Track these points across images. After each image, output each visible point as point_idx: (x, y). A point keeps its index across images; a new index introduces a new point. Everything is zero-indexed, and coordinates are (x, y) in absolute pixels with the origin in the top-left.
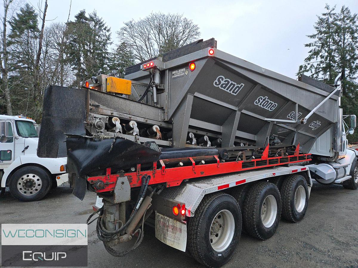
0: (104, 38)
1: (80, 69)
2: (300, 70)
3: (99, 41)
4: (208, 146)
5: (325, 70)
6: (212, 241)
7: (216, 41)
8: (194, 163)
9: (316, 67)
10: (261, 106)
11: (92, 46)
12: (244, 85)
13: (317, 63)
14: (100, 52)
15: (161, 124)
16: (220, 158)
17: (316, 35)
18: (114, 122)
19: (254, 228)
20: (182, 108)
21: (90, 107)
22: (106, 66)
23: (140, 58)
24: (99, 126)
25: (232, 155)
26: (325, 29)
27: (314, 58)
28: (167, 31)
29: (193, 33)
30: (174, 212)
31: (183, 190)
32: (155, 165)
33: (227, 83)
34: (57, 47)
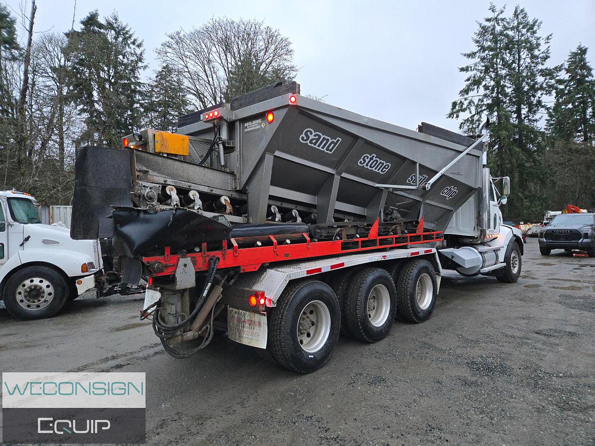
0: (134, 58)
1: (92, 111)
2: (453, 109)
3: (124, 63)
4: (298, 222)
5: (490, 107)
6: (302, 342)
7: (299, 85)
8: (275, 243)
9: (478, 104)
10: (368, 167)
11: (112, 72)
12: (341, 140)
13: (478, 98)
14: (126, 82)
15: (232, 195)
16: (310, 236)
17: (476, 53)
18: (168, 193)
19: (358, 326)
20: (259, 172)
21: (137, 173)
22: (138, 105)
23: (195, 93)
24: (150, 197)
25: (328, 233)
26: (489, 43)
27: (474, 89)
28: (238, 48)
29: (282, 51)
30: (251, 303)
31: (262, 277)
32: (225, 243)
33: (317, 137)
34: (51, 75)
